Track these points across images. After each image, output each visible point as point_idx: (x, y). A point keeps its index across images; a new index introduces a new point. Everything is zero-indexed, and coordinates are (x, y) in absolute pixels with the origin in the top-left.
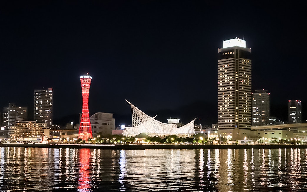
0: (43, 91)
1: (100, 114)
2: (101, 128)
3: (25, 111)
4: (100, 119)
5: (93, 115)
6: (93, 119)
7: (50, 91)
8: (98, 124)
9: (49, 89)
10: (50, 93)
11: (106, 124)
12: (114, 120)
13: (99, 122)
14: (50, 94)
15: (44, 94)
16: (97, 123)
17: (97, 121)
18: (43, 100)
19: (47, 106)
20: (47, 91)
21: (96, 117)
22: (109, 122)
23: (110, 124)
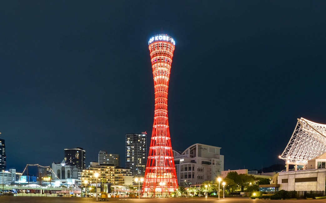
0: (135, 135)
1: (199, 146)
2: (200, 170)
3: (117, 159)
4: (200, 155)
5: (187, 150)
6: (187, 155)
7: (144, 135)
8: (196, 163)
9: (142, 133)
10: (143, 137)
11: (208, 163)
12: (222, 157)
13: (197, 161)
14: (143, 139)
15: (136, 138)
16: (193, 161)
17: (193, 159)
18: (135, 146)
19: (140, 153)
20: (139, 135)
21: (192, 152)
22: (214, 160)
23: (217, 164)
